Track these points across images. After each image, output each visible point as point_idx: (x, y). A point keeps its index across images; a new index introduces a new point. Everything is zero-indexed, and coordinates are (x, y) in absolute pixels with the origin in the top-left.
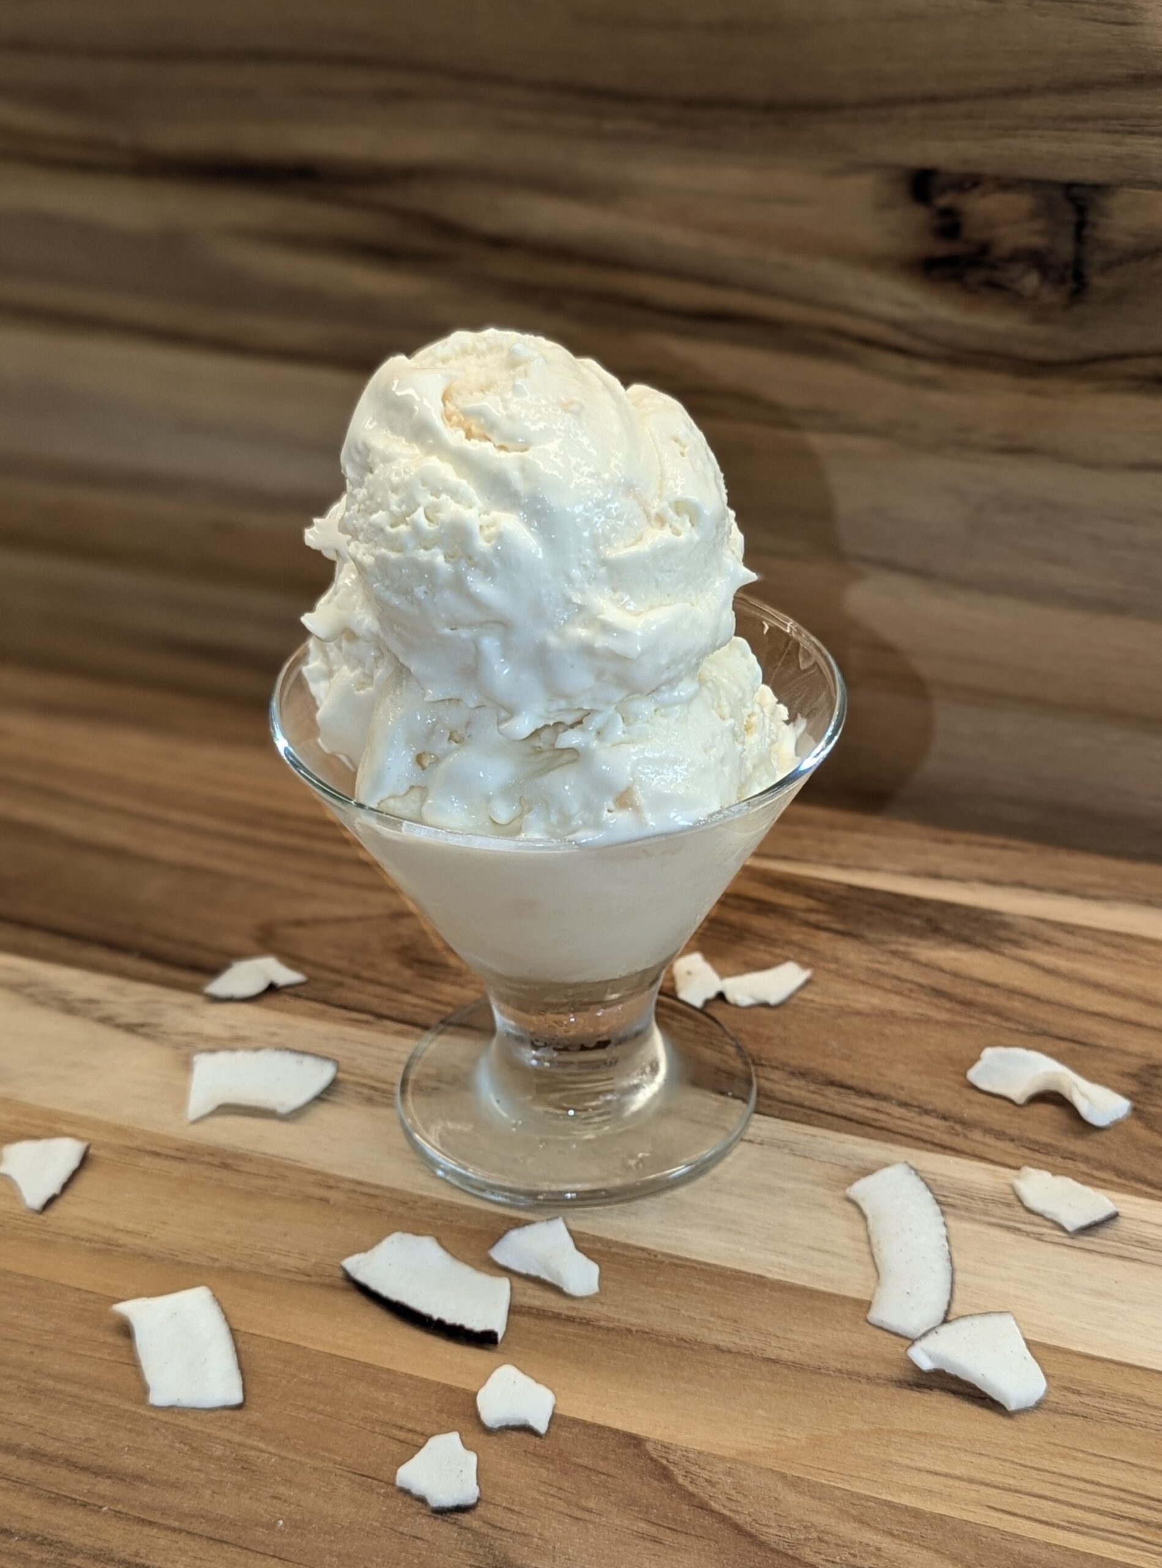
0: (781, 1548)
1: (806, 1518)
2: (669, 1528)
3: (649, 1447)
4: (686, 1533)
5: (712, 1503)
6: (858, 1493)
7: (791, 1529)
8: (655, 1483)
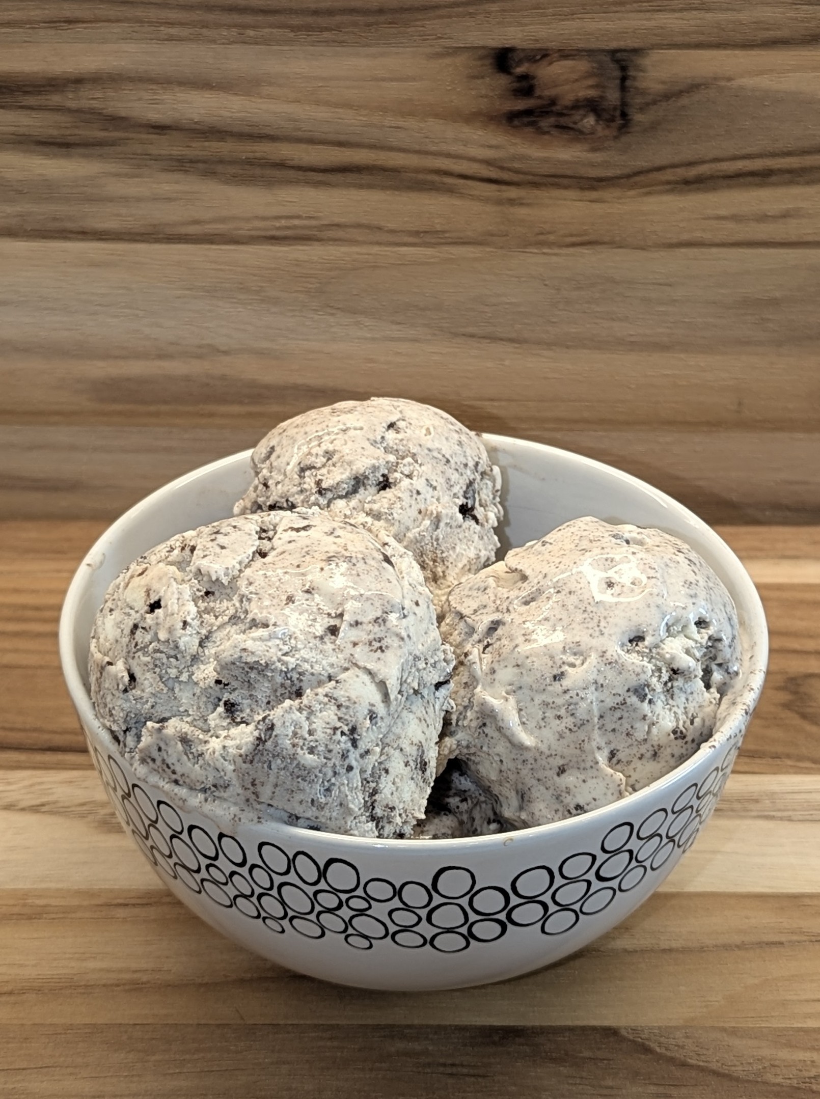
0: (751, 1079)
1: (755, 1054)
2: (672, 1085)
3: (624, 1032)
4: (685, 1086)
5: (689, 1060)
6: (778, 1028)
7: (750, 1064)
8: (643, 1056)
